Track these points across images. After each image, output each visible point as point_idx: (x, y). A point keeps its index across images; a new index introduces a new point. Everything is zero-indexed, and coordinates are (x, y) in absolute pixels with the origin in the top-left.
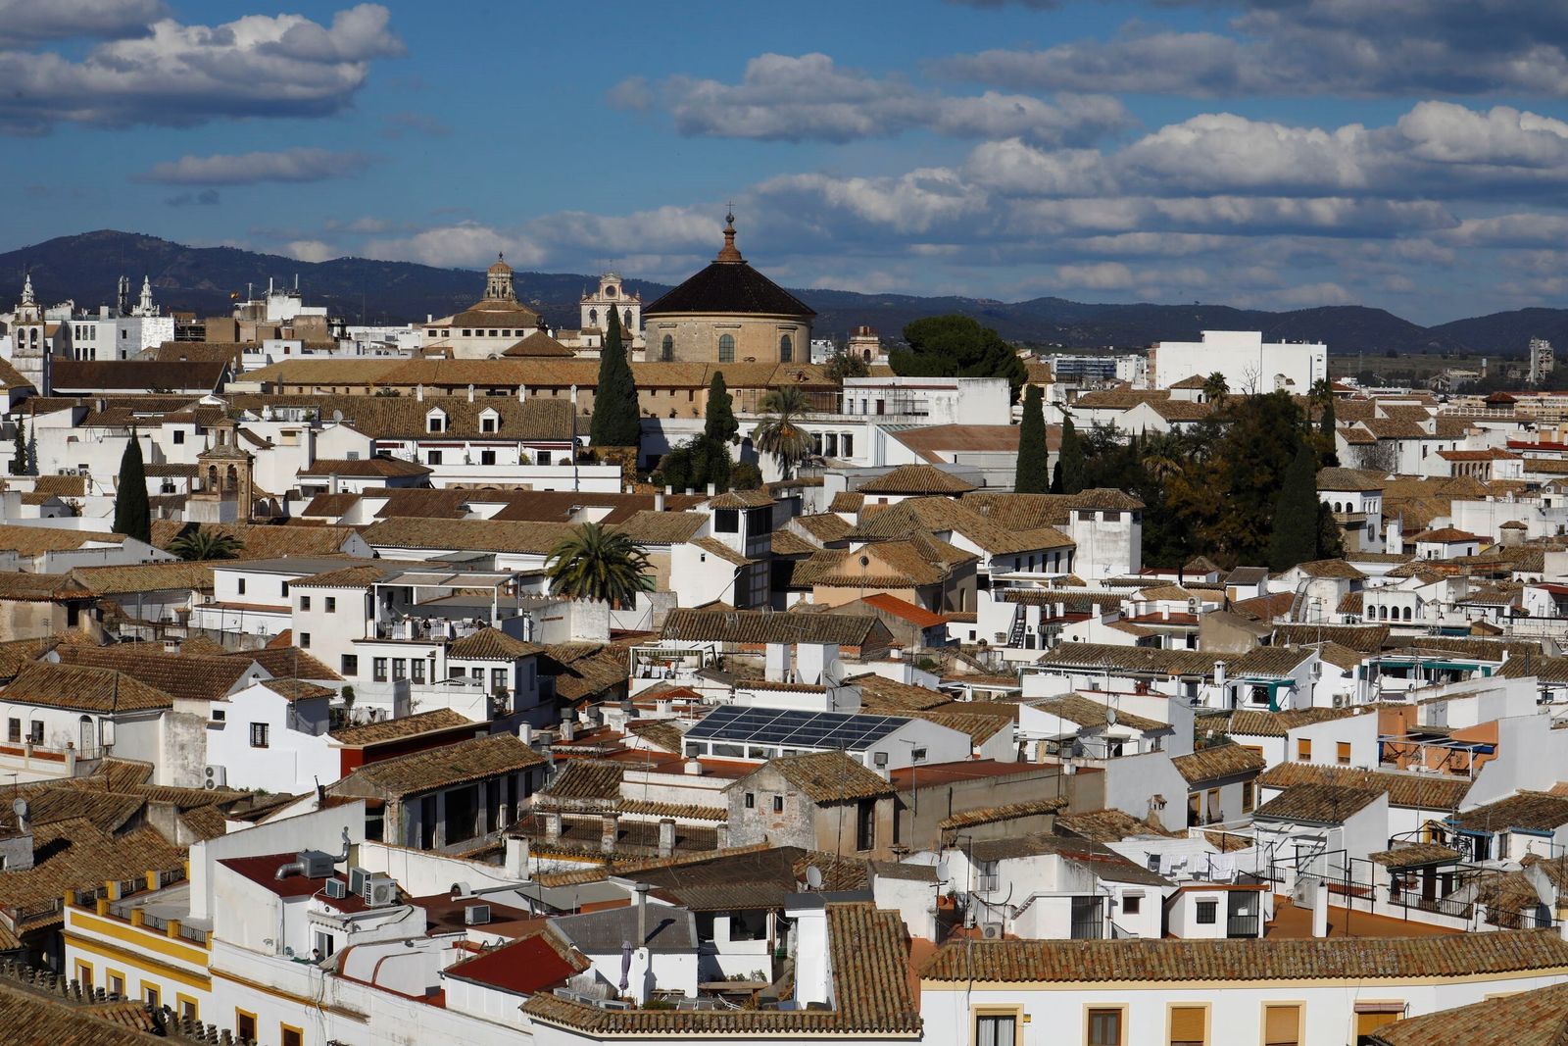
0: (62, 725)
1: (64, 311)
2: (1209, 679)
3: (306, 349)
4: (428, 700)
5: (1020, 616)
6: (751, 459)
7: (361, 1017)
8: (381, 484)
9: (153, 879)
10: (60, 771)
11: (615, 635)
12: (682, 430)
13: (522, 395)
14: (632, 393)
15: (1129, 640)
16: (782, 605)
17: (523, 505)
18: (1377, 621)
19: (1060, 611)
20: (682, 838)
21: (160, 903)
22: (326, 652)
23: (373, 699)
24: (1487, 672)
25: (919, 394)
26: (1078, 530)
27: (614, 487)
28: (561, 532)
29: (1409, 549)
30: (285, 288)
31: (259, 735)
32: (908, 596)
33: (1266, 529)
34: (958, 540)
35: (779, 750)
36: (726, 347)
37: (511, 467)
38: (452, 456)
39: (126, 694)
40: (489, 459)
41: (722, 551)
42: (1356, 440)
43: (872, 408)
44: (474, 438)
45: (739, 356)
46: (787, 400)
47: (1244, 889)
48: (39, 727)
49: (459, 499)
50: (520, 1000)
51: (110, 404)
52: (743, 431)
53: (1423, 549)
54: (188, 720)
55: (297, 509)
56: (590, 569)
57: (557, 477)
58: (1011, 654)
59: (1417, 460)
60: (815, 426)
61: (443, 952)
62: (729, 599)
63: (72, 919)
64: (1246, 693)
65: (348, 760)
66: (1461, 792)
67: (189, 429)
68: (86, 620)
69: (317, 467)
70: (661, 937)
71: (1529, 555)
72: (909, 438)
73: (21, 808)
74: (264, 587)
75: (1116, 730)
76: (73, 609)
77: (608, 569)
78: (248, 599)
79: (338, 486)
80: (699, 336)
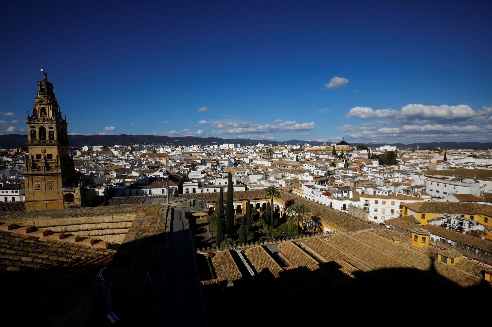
0: (292, 175)
1: (292, 145)
2: (385, 174)
3: (310, 148)
4: (320, 174)
5: (368, 169)
6: (345, 156)
7: (315, 197)
8: (316, 158)
9: (299, 187)
10: (292, 178)
11: (334, 169)
12: (339, 154)
13: (327, 151)
14: (335, 151)
15: (378, 171)
16: (348, 167)
17: (327, 160)
18: (401, 170)
19: (372, 168)
20: (340, 185)
21: (300, 188)
22: (312, 170)
23: (315, 174)
24: (413, 174)
25: (359, 151)
26: (373, 162)
27: (334, 158)
28: (330, 162)
29: (404, 164)
30: (308, 143)
31: (307, 176)
32: (358, 167)
33: (390, 162)
34: (363, 163)
35: (348, 179)
36: (343, 148)
37: (326, 157)
38: (321, 156)
40: (324, 156)
41: (343, 163)
42: (399, 155)
43: (355, 152)
44: (323, 154)
45: (344, 148)
46: (348, 152)
47: (389, 192)
49: (322, 159)
50: (327, 196)
51: (295, 152)
52: (344, 154)
53: (406, 164)
54: (301, 175)
55: (309, 160)
56: (332, 164)
57: (330, 157)
58: (367, 172)
59: (405, 156)
60: (350, 153)
61: (321, 193)
62: (343, 167)
63: (293, 189)
64: (389, 175)
65: (314, 178)
67: (301, 154)
68: (294, 168)
69: (311, 157)
70: (339, 192)
71: (417, 164)
72: (358, 154)
73: (290, 181)
74: (307, 165)
75: (377, 178)
76: (293, 167)
77: (334, 164)
78: (306, 166)
79: (312, 158)
80: (341, 147)
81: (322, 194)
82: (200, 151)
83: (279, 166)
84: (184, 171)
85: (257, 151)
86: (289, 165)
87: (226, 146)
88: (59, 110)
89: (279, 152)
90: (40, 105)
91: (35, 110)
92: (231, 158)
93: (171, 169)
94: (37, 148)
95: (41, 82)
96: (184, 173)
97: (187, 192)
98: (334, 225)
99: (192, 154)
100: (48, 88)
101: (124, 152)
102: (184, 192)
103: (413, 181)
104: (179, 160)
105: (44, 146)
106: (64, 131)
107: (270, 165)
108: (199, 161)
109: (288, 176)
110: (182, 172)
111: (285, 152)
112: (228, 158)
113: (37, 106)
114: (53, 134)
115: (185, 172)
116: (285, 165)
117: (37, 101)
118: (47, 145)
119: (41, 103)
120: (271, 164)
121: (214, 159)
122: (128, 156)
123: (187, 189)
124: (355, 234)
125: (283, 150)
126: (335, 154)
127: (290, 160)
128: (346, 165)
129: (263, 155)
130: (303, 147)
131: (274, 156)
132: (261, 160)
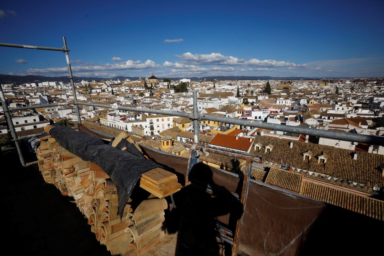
3: (128, 82)
4: (127, 103)
5: (166, 96)
6: (154, 88)
8: (130, 90)
14: (146, 84)
17: (138, 91)
19: (169, 96)
21: (105, 117)
23: (124, 103)
26: (171, 91)
27: (144, 90)
28: (140, 93)
31: (116, 106)
32: (159, 95)
33: (183, 90)
34: (163, 92)
36: (153, 81)
37: (138, 89)
38: (134, 88)
41: (149, 93)
43: (161, 84)
44: (136, 87)
49: (134, 91)
50: (123, 121)
51: (113, 87)
52: (153, 86)
55: (124, 92)
57: (141, 89)
59: (194, 86)
60: (157, 85)
61: (120, 118)
63: (100, 118)
66: (187, 105)
67: (118, 88)
68: (108, 100)
69: (126, 90)
70: (132, 117)
73: (98, 112)
76: (107, 99)
77: (142, 95)
78: (118, 98)
80: (151, 80)
81: (121, 120)
83: (94, 99)
85: (78, 87)
86: (103, 98)
89: (99, 87)
92: (43, 95)
103: (188, 102)
111: (104, 87)
112: (40, 96)
120: (86, 98)
125: (102, 85)
126: (146, 86)
127: (107, 93)
128: (152, 95)
129: (82, 91)
130: (123, 82)
131: (93, 91)
132: (78, 95)
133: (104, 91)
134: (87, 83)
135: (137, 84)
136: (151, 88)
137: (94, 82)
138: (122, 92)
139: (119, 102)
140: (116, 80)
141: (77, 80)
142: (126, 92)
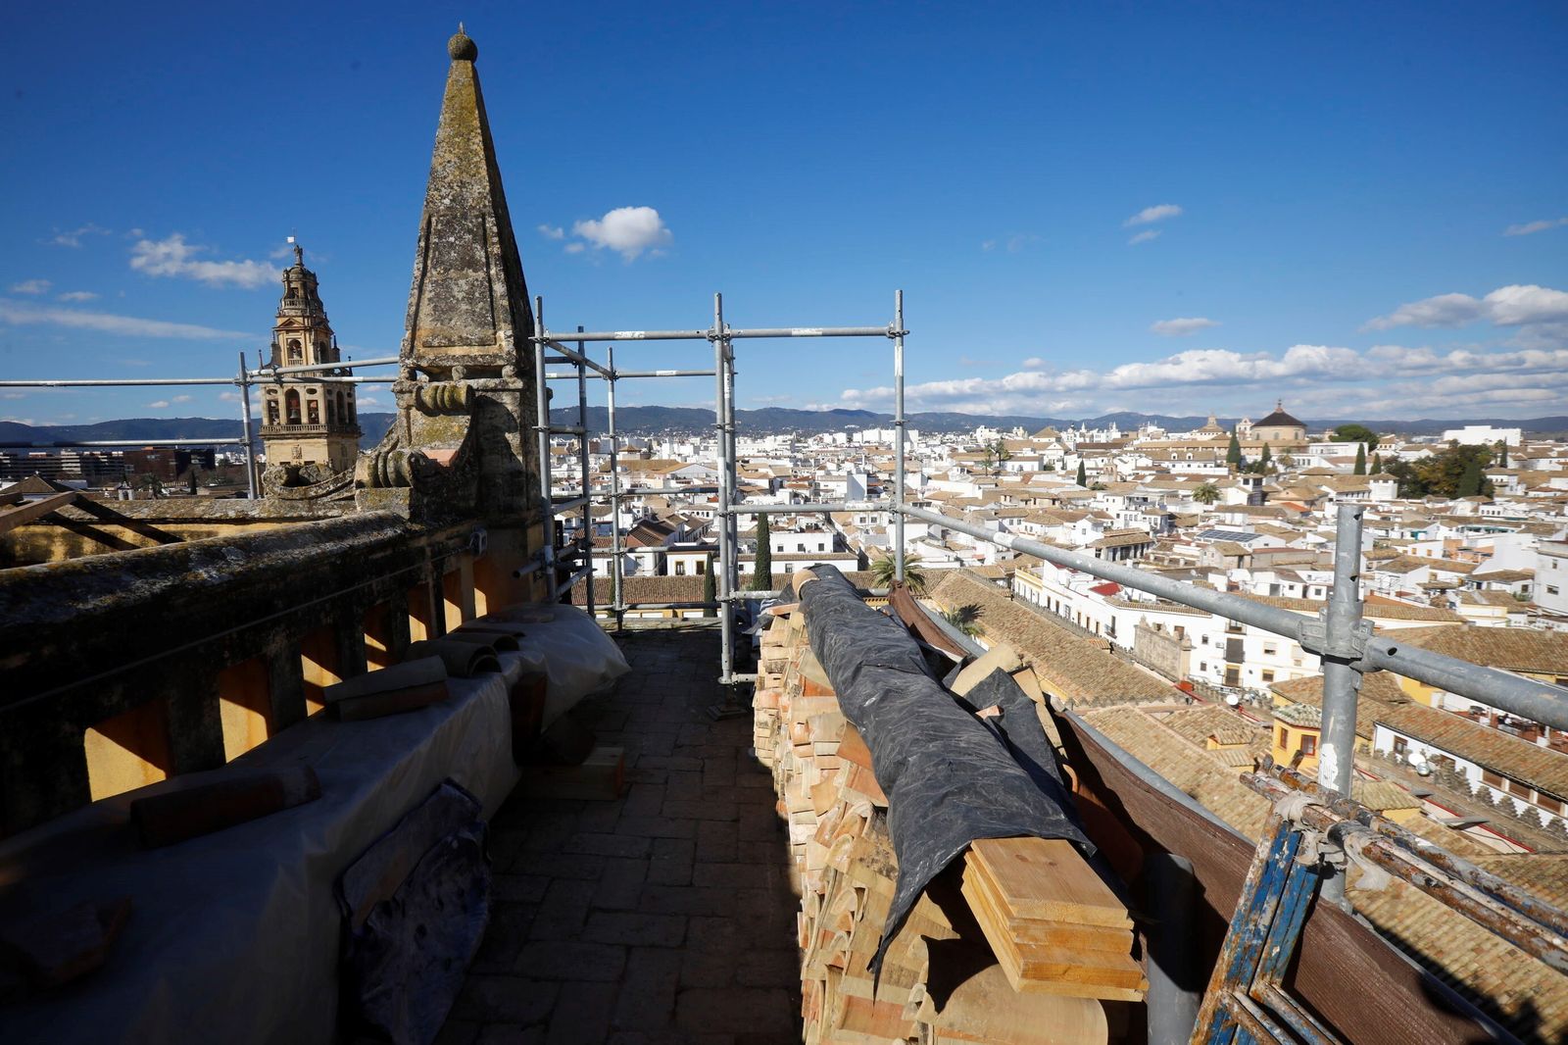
0: (1037, 528)
3: (1151, 439)
4: (1133, 525)
6: (1275, 466)
7: (1071, 599)
8: (1154, 472)
10: (1032, 538)
11: (1201, 511)
14: (1239, 449)
15: (1377, 518)
16: (1263, 505)
17: (1193, 478)
22: (1109, 512)
23: (1119, 524)
24: (1514, 531)
25: (1335, 448)
26: (1372, 485)
27: (1223, 473)
28: (1200, 484)
29: (1525, 494)
30: (1152, 424)
31: (1084, 531)
34: (1325, 489)
37: (1196, 468)
38: (1178, 465)
39: (1052, 521)
40: (1189, 466)
41: (1244, 490)
43: (1319, 452)
44: (1185, 460)
45: (1281, 438)
48: (1031, 528)
49: (1174, 477)
50: (1103, 597)
51: (1088, 454)
52: (1274, 458)
54: (1067, 527)
55: (1129, 479)
56: (1204, 494)
60: (1295, 457)
61: (1094, 584)
62: (1246, 503)
63: (1017, 572)
65: (1102, 538)
66: (1474, 568)
68: (1057, 503)
69: (1137, 468)
76: (1054, 501)
77: (1208, 494)
78: (1101, 502)
79: (1141, 473)
80: (1267, 433)
81: (1095, 589)
82: (778, 453)
83: (1008, 498)
84: (705, 512)
85: (961, 450)
86: (1042, 496)
87: (871, 435)
88: (335, 344)
89: (1031, 454)
90: (288, 332)
91: (276, 347)
92: (859, 472)
93: (668, 506)
94: (282, 444)
95: (287, 272)
96: (705, 517)
97: (680, 573)
98: (1069, 685)
99: (748, 462)
100: (304, 286)
101: (564, 458)
102: (671, 571)
103: (1489, 555)
104: (702, 479)
105: (298, 438)
106: (346, 400)
107: (979, 494)
108: (765, 484)
109: (1024, 531)
110: (698, 513)
111: (1053, 453)
112: (849, 473)
113: (281, 336)
114: (317, 409)
115: (708, 516)
116: (1026, 497)
117: (280, 321)
118: (305, 436)
119: (288, 327)
121: (806, 475)
122: (570, 469)
123: (680, 564)
124: (1095, 712)
125: (1045, 446)
126: (1236, 459)
127: (1059, 480)
128: (1259, 498)
129: (972, 463)
130: (1132, 435)
131: (1010, 465)
132: (958, 478)
133: (1047, 468)
134: (994, 435)
135: (1193, 446)
136: (1259, 468)
137: (1019, 434)
138: (1122, 478)
139: (1099, 518)
140: (1101, 429)
141: (962, 425)
142: (1137, 477)
